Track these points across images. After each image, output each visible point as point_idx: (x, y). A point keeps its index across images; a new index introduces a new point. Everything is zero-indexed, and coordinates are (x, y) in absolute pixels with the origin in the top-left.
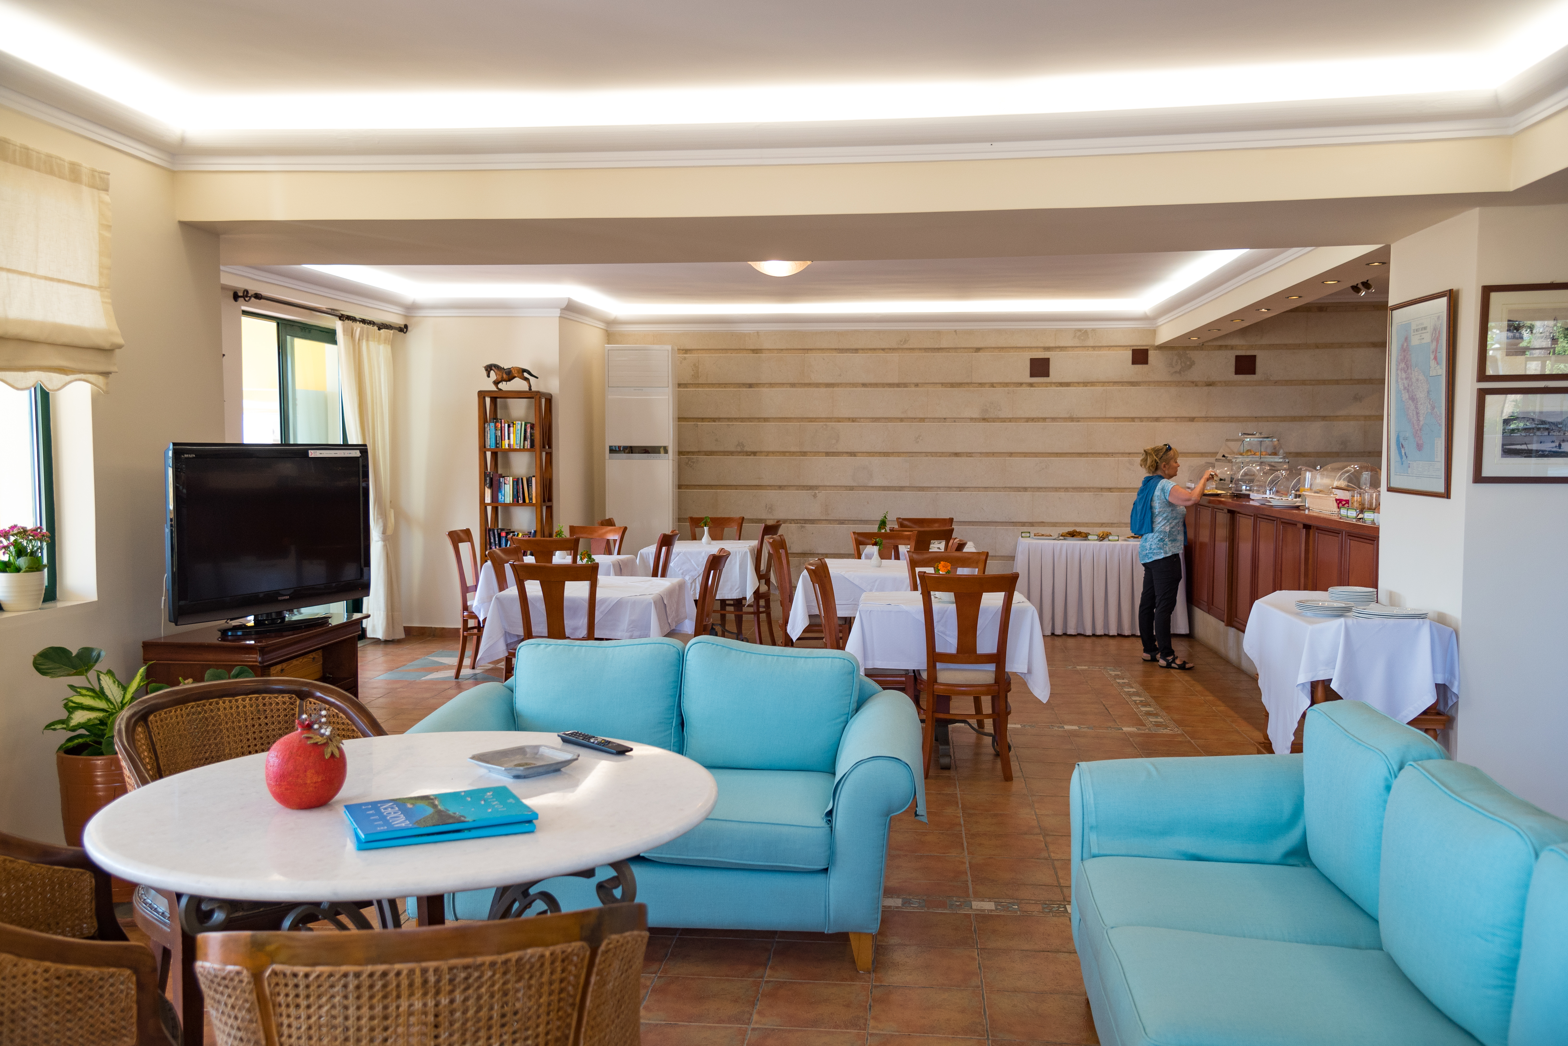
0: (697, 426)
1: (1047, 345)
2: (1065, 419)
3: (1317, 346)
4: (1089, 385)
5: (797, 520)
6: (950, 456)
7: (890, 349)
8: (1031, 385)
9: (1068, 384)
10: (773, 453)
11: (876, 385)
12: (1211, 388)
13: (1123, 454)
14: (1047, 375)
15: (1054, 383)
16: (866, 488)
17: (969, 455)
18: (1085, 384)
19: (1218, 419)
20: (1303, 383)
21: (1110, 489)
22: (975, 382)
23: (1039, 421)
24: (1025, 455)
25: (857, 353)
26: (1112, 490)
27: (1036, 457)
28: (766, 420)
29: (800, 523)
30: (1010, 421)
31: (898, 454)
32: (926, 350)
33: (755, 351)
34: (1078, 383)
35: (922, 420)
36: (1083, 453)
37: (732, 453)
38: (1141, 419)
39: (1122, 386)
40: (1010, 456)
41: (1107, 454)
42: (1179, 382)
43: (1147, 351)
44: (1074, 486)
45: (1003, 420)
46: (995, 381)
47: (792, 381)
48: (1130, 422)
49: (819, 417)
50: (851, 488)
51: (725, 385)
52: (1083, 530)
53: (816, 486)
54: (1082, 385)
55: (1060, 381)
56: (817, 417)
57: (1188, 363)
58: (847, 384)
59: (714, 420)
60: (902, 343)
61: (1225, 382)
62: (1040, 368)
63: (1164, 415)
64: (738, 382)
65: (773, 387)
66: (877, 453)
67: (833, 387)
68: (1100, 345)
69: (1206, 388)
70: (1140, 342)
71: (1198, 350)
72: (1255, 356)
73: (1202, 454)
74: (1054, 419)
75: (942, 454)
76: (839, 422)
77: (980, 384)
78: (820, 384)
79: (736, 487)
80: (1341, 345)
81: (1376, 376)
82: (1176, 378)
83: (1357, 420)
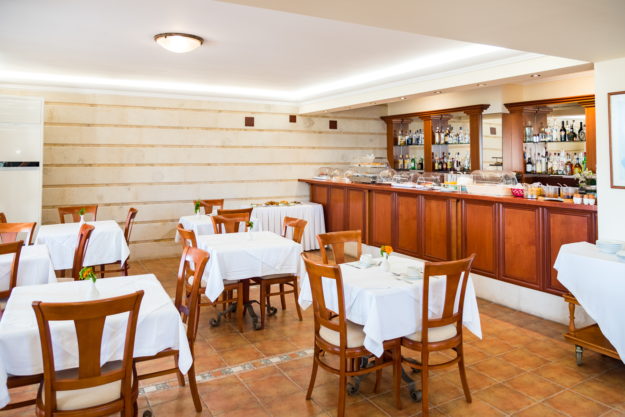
0: (51, 149)
1: (253, 111)
2: (261, 147)
3: (357, 119)
4: (271, 131)
5: (118, 203)
6: (206, 165)
7: (174, 108)
8: (245, 130)
9: (262, 130)
10: (103, 165)
11: (166, 127)
13: (286, 164)
14: (253, 125)
15: (256, 129)
16: (159, 183)
17: (216, 165)
18: (270, 130)
19: (324, 148)
20: (353, 133)
21: (281, 180)
22: (218, 127)
23: (249, 148)
24: (243, 164)
25: (155, 110)
26: (282, 181)
27: (248, 165)
28: (98, 145)
29: (120, 205)
30: (236, 148)
31: (178, 165)
32: (193, 110)
33: (92, 105)
34: (267, 130)
35: (191, 146)
36: (269, 163)
37: (75, 165)
38: (294, 147)
39: (286, 132)
40: (236, 165)
41: (279, 164)
42: (308, 131)
43: (296, 116)
44: (266, 179)
45: (232, 147)
46: (229, 128)
47: (116, 123)
48: (289, 148)
49: (132, 144)
50: (151, 184)
51: (72, 124)
52: (276, 200)
53: (130, 183)
54: (268, 131)
55: (259, 129)
56: (131, 144)
57: (312, 123)
58: (149, 126)
59: (63, 145)
60: (180, 106)
61: (326, 132)
62: (250, 122)
63: (303, 146)
64: (81, 123)
65: (103, 127)
66: (166, 164)
67: (141, 128)
68: (276, 112)
69: (319, 134)
70: (293, 114)
71: (315, 117)
72: (336, 121)
73: (318, 164)
74: (256, 147)
75: (202, 165)
76: (144, 147)
77: (221, 128)
78: (133, 126)
79: (78, 186)
80: (365, 119)
81: (377, 132)
82: (308, 129)
83: (371, 149)
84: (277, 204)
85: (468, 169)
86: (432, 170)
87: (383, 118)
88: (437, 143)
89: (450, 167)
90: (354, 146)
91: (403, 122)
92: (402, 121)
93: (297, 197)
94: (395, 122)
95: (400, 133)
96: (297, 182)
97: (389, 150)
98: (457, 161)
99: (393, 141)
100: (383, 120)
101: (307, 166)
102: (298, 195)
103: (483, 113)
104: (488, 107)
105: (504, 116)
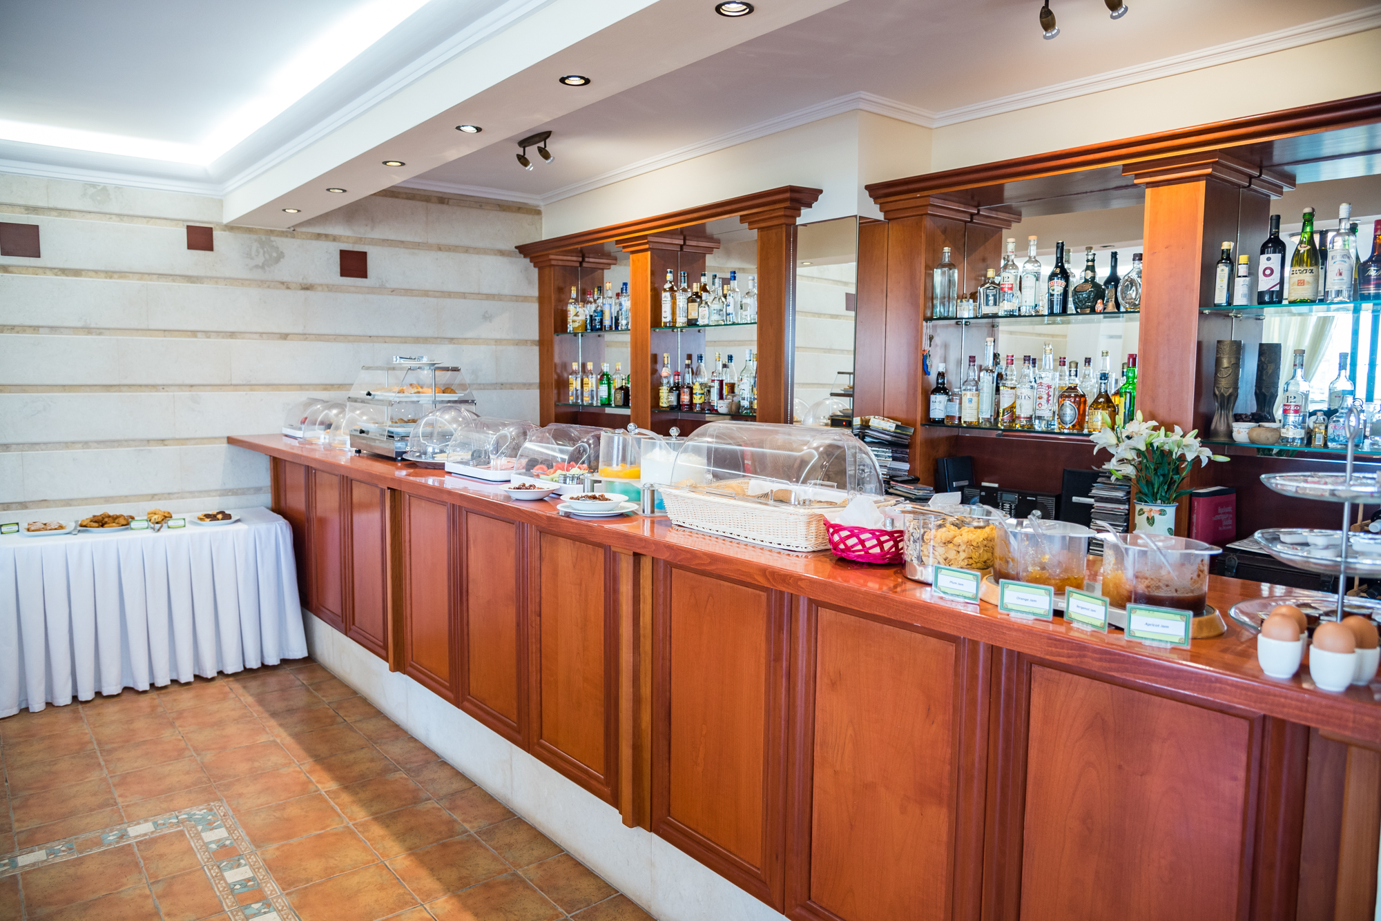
1: (31, 203)
2: (75, 330)
3: (438, 247)
4: (116, 276)
8: (5, 269)
9: (77, 273)
12: (308, 292)
13: (181, 386)
14: (36, 254)
15: (51, 269)
18: (109, 274)
19: (320, 337)
20: (425, 293)
21: (163, 441)
23: (24, 331)
26: (166, 443)
34: (96, 272)
36: (111, 386)
38: (207, 334)
39: (174, 281)
41: (154, 387)
42: (262, 281)
43: (211, 229)
48: (189, 337)
54: (103, 275)
55: (62, 266)
57: (274, 254)
61: (328, 286)
62: (22, 241)
63: (243, 329)
68: (131, 213)
69: (303, 292)
70: (201, 218)
71: (287, 236)
72: (364, 253)
73: (301, 387)
80: (467, 250)
81: (506, 291)
82: (258, 275)
83: (488, 344)
84: (124, 522)
85: (751, 408)
86: (652, 407)
87: (524, 250)
88: (665, 323)
89: (701, 401)
90: (429, 333)
91: (585, 265)
92: (580, 259)
93: (225, 493)
94: (560, 263)
95: (574, 294)
96: (225, 445)
97: (545, 346)
98: (721, 382)
99: (554, 322)
100: (525, 256)
101: (258, 395)
102: (230, 486)
103: (799, 221)
104: (816, 200)
105: (866, 227)
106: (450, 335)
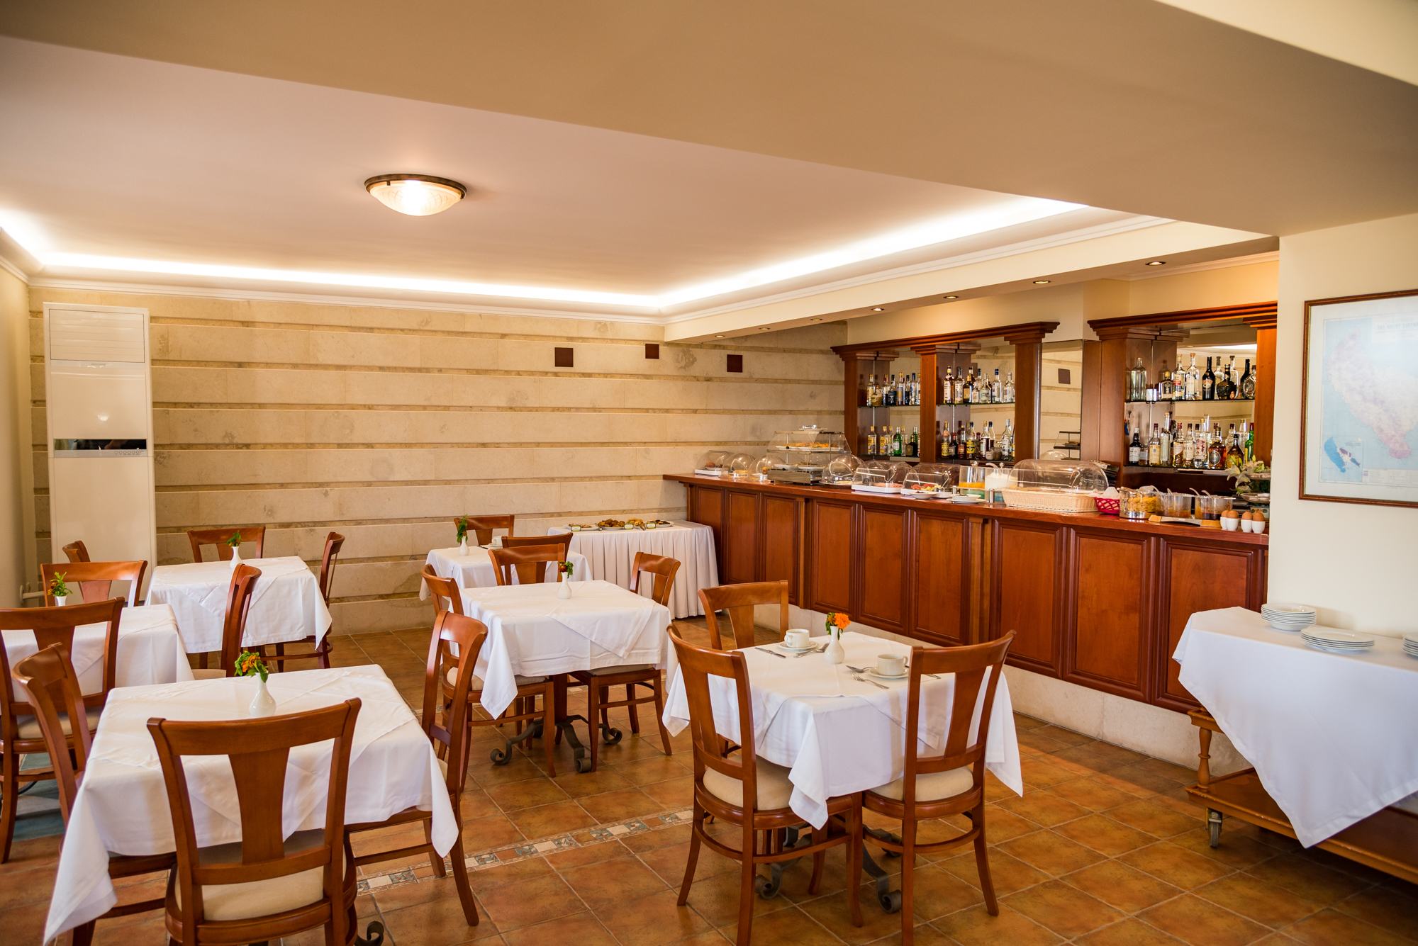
0: (168, 413)
1: (570, 335)
2: (588, 409)
3: (785, 351)
4: (609, 376)
5: (304, 523)
6: (477, 447)
7: (410, 330)
8: (556, 374)
9: (590, 375)
10: (272, 445)
11: (395, 369)
12: (709, 382)
13: (640, 443)
14: (571, 365)
15: (578, 373)
16: (386, 483)
17: (497, 445)
18: (606, 375)
19: (715, 411)
20: (776, 381)
21: (629, 477)
22: (501, 369)
23: (564, 411)
24: (552, 444)
25: (373, 332)
26: (631, 478)
27: (562, 446)
28: (261, 406)
29: (309, 526)
30: (537, 411)
31: (422, 445)
32: (450, 333)
33: (245, 324)
34: (599, 374)
35: (447, 408)
36: (604, 443)
37: (217, 446)
38: (654, 410)
39: (638, 378)
40: (538, 446)
41: (626, 444)
42: (684, 377)
43: (658, 346)
44: (598, 475)
45: (530, 409)
46: (522, 369)
47: (294, 360)
48: (645, 412)
49: (329, 403)
50: (369, 484)
51: (206, 363)
52: (618, 518)
53: (327, 483)
54: (602, 376)
55: (583, 372)
56: (326, 403)
57: (691, 359)
58: (361, 366)
59: (191, 405)
60: (423, 324)
61: (719, 378)
62: (564, 357)
63: (673, 407)
64: (225, 360)
65: (269, 368)
66: (397, 444)
67: (345, 370)
68: (618, 338)
69: (706, 383)
70: (652, 338)
71: (698, 348)
72: (741, 356)
73: (704, 443)
74: (578, 409)
75: (469, 445)
76: (353, 409)
77: (506, 371)
78: (330, 365)
80: (801, 351)
81: (824, 378)
82: (682, 373)
83: (812, 414)
84: (621, 525)
85: (1010, 456)
86: (936, 456)
87: (836, 350)
88: (946, 401)
89: (972, 452)
90: (777, 407)
91: (878, 359)
92: (876, 355)
93: (661, 510)
94: (863, 358)
95: (871, 380)
96: (661, 480)
97: (849, 415)
98: (988, 440)
99: (856, 398)
100: (837, 354)
101: (680, 448)
102: (663, 506)
103: (1044, 340)
104: (1056, 328)
105: (1087, 346)
106: (789, 408)
